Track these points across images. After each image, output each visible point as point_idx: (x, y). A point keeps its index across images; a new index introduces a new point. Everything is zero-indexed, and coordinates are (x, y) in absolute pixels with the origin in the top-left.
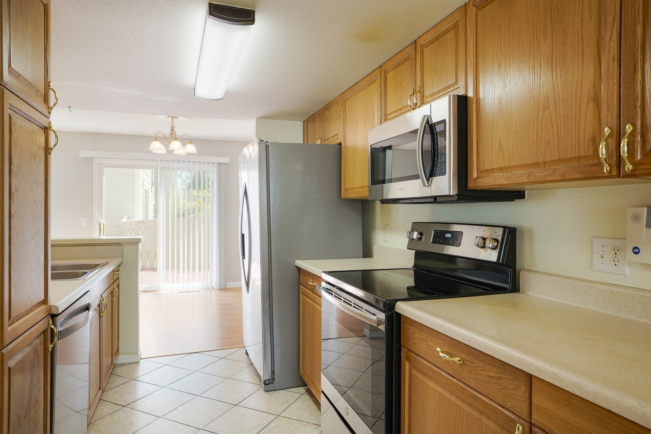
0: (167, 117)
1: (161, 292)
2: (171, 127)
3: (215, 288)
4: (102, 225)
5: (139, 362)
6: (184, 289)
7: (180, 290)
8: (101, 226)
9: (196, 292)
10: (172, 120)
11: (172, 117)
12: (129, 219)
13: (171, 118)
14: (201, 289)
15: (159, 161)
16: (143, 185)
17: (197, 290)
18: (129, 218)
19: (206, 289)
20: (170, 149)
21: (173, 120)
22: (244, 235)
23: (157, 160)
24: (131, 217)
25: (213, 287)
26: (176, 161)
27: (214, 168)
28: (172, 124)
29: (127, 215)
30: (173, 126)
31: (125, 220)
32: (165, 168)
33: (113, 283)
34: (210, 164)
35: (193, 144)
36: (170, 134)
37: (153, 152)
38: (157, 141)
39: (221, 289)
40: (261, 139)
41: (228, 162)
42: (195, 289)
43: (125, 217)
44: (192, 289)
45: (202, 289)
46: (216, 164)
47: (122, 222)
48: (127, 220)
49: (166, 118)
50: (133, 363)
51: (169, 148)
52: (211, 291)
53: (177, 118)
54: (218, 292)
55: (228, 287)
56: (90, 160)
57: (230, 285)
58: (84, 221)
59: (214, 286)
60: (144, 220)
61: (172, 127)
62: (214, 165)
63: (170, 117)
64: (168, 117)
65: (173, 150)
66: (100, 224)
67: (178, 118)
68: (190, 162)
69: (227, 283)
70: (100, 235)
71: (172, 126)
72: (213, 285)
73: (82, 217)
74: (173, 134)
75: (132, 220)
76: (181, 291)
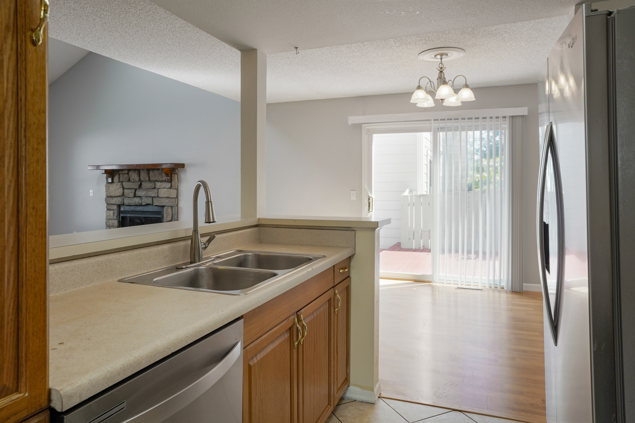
0: (433, 56)
1: (434, 284)
2: (439, 68)
3: (505, 289)
4: (371, 199)
5: (374, 404)
6: (462, 285)
7: (458, 284)
8: (370, 201)
9: (479, 291)
10: (441, 59)
11: (440, 54)
12: (411, 193)
13: (439, 57)
14: (485, 287)
15: (433, 121)
16: (426, 155)
17: (479, 287)
18: (411, 191)
19: (492, 288)
20: (437, 97)
21: (443, 59)
22: (548, 225)
23: (429, 120)
24: (413, 191)
25: (502, 287)
26: (453, 119)
27: (505, 124)
28: (441, 64)
29: (409, 188)
30: (442, 66)
31: (406, 193)
32: (439, 129)
33: (333, 287)
34: (499, 119)
35: (469, 88)
36: (438, 78)
37: (417, 105)
38: (420, 89)
39: (514, 292)
40: (592, 8)
41: (525, 113)
42: (478, 286)
43: (406, 190)
44: (474, 286)
45: (487, 287)
46: (507, 119)
47: (403, 196)
48: (409, 194)
49: (432, 58)
50: (367, 402)
51: (435, 96)
52: (500, 292)
53: (447, 55)
54: (510, 295)
55: (524, 289)
56: (358, 127)
57: (528, 287)
58: (353, 194)
59: (504, 286)
60: (428, 193)
61: (441, 68)
62: (505, 121)
63: (438, 55)
64: (435, 56)
65: (442, 100)
66: (369, 198)
67: (449, 54)
68: (471, 119)
69: (524, 284)
70: (369, 210)
71: (440, 66)
72: (502, 284)
73: (352, 190)
74: (442, 77)
75: (414, 193)
76: (459, 286)
